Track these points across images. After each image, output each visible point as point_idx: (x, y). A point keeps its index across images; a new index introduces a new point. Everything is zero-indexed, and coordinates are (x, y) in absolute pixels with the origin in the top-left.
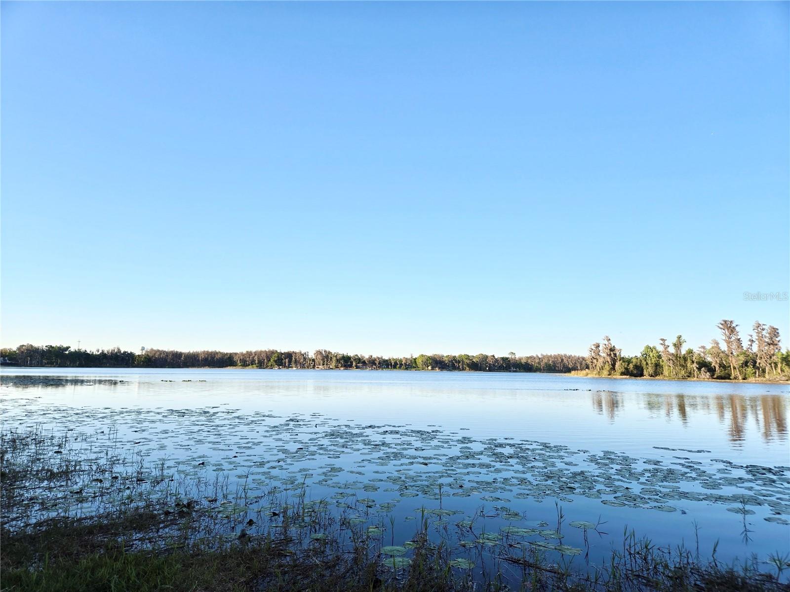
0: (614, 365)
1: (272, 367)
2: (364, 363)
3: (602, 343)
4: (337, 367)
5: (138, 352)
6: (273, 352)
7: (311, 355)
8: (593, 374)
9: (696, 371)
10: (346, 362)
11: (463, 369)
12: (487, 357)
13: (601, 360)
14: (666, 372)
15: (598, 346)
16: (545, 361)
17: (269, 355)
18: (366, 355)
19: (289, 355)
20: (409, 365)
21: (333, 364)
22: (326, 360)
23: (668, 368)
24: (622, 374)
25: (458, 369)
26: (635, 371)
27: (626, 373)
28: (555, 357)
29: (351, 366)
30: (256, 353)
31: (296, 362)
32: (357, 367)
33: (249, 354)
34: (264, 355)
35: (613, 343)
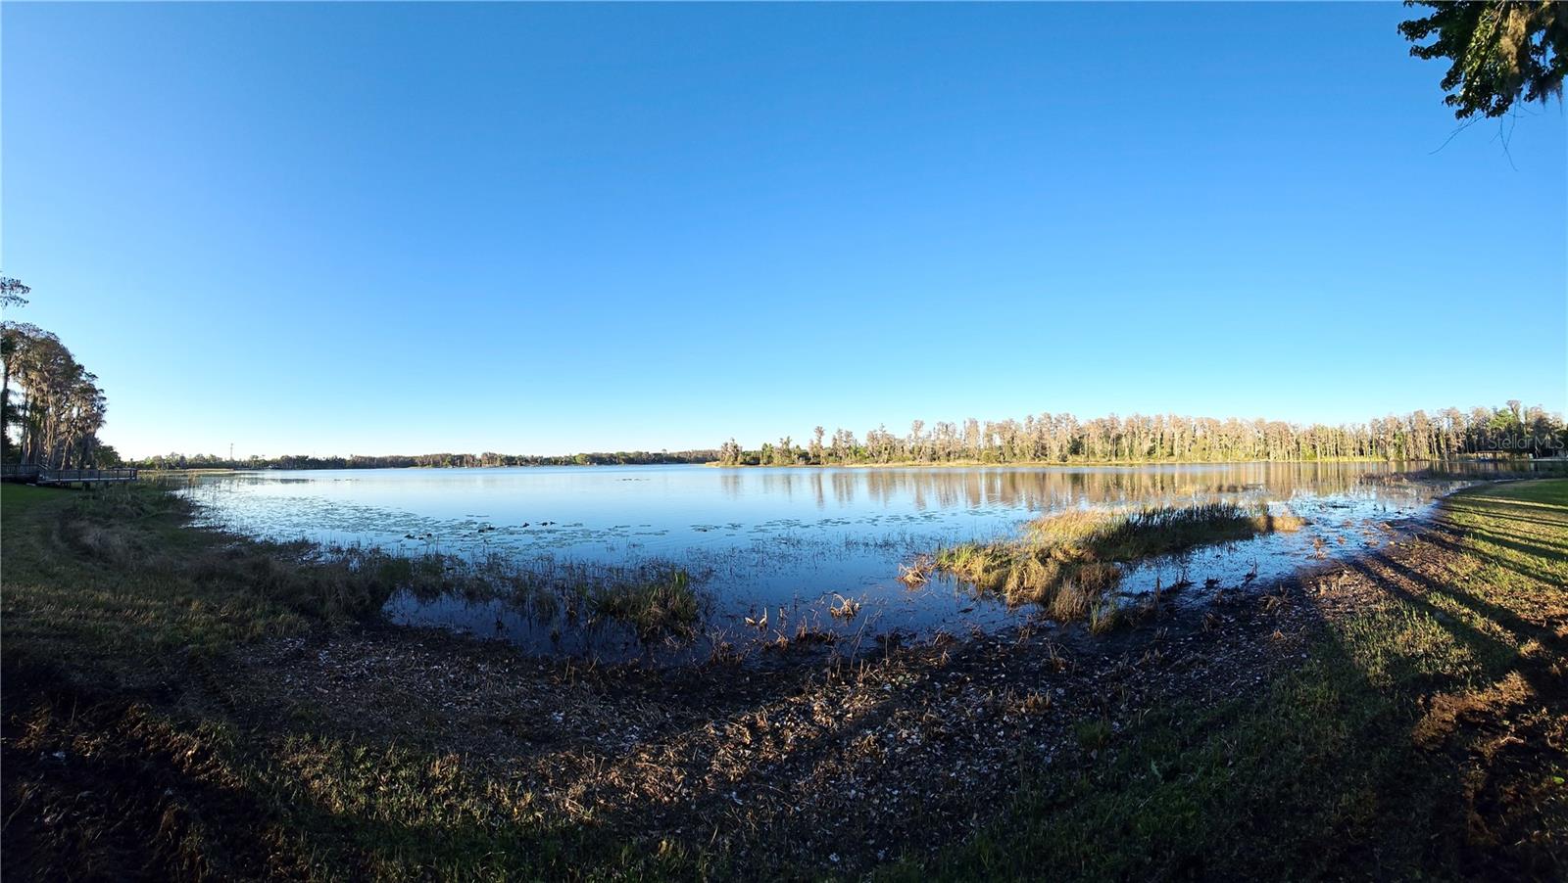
0: (736, 458)
1: (446, 466)
2: (527, 461)
3: (730, 442)
4: (502, 465)
5: (348, 458)
6: (447, 455)
7: (479, 456)
8: (721, 464)
9: (796, 461)
10: (510, 461)
11: (620, 463)
12: (642, 453)
13: (728, 454)
14: (775, 461)
15: (727, 444)
16: (695, 455)
17: (444, 457)
18: (528, 454)
19: (461, 458)
20: (570, 462)
21: (498, 463)
22: (491, 459)
23: (777, 458)
24: (741, 463)
25: (615, 463)
26: (753, 461)
27: (745, 463)
28: (705, 452)
29: (516, 464)
30: (431, 456)
31: (467, 462)
32: (521, 465)
33: (426, 457)
34: (439, 458)
35: (736, 442)
